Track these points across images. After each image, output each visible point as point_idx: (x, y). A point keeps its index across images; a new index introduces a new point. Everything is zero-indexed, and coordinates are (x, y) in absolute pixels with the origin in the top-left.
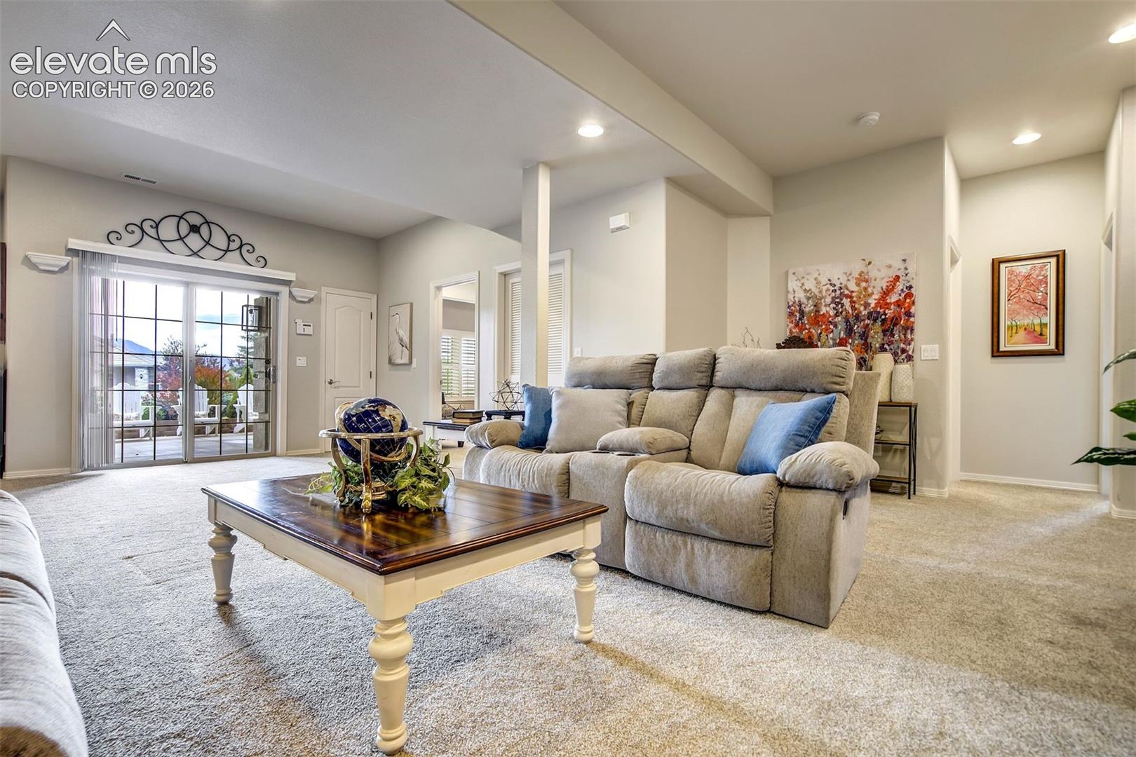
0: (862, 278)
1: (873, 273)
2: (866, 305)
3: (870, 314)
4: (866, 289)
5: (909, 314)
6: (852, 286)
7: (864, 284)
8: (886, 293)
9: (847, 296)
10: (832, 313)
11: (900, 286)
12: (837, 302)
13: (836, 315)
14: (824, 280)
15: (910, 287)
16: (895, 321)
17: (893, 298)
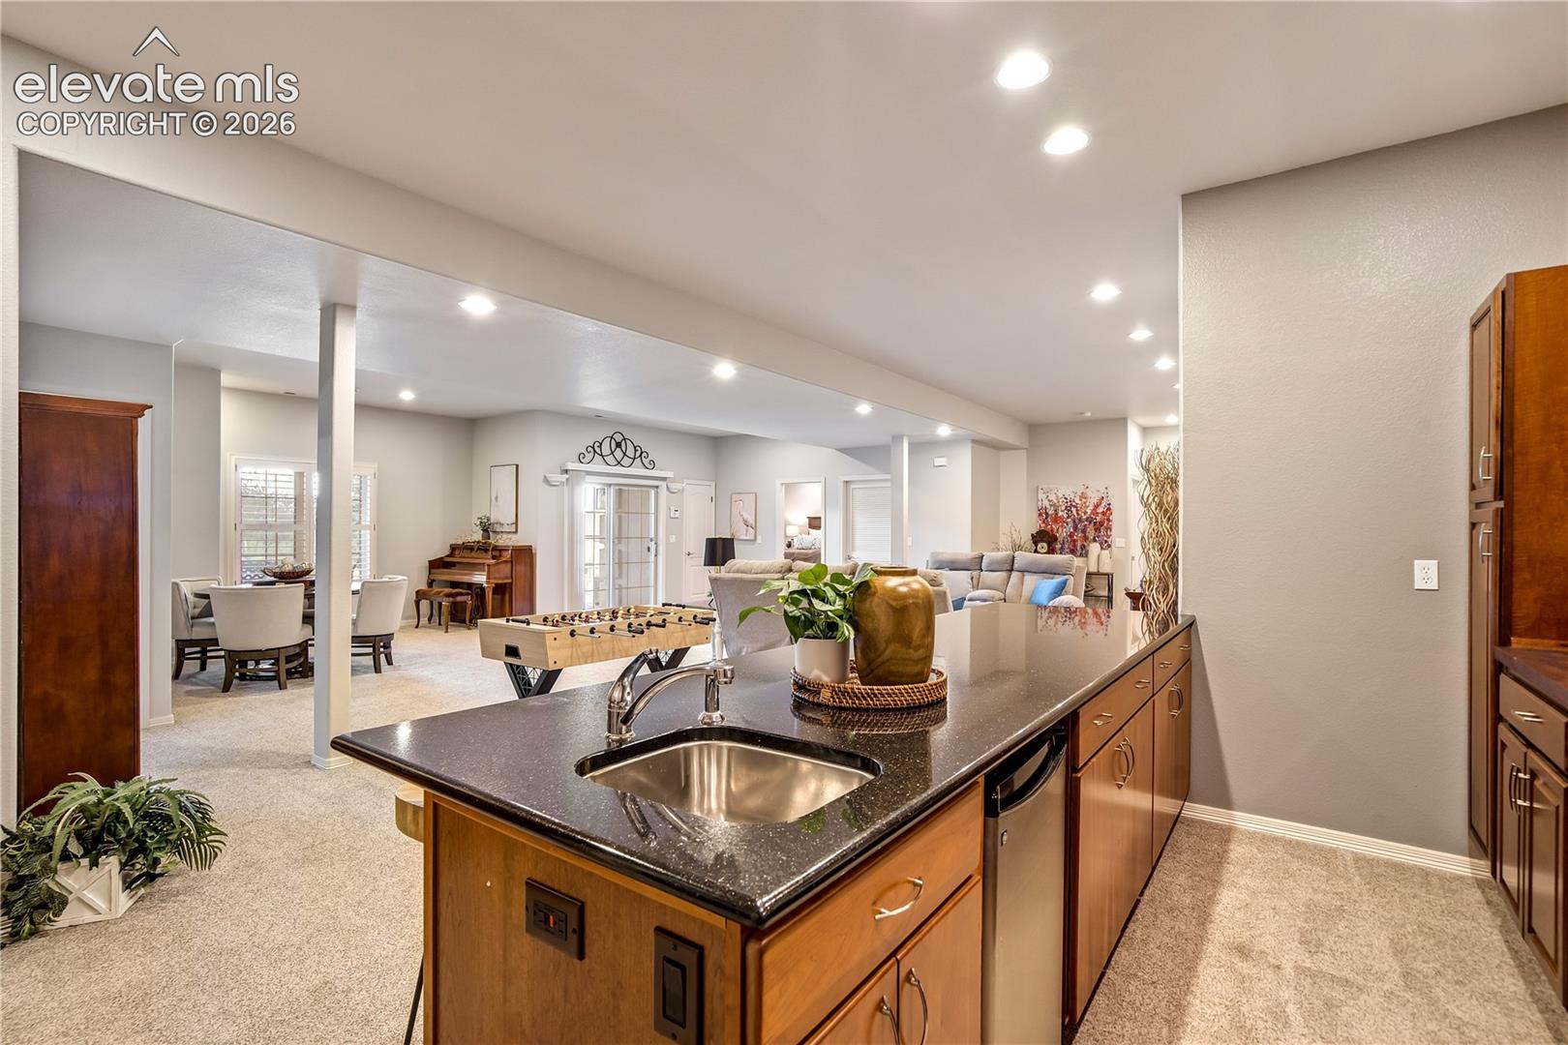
0: (1083, 496)
1: (1089, 494)
2: (1085, 513)
3: (1088, 518)
4: (1085, 503)
5: (1109, 520)
6: (1078, 501)
7: (1084, 500)
8: (1097, 506)
9: (1074, 506)
10: (1065, 516)
11: (1104, 503)
12: (1068, 509)
13: (1068, 518)
14: (1061, 496)
15: (1109, 504)
16: (1101, 524)
17: (1100, 510)
